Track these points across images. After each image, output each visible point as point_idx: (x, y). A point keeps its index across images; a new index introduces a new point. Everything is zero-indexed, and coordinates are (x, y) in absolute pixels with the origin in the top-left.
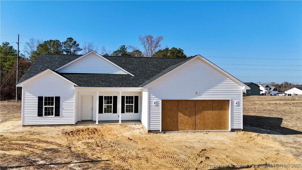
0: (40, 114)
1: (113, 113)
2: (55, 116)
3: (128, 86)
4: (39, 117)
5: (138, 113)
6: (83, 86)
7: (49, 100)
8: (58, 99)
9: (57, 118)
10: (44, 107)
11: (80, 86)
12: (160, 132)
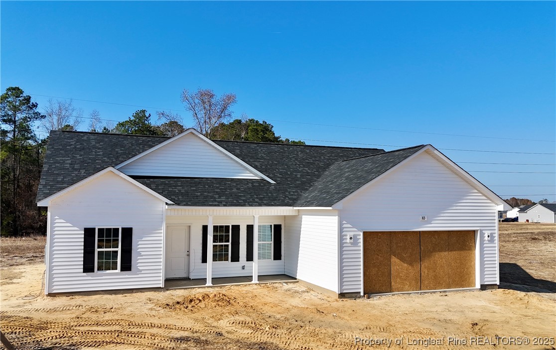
0: (88, 267)
1: (231, 261)
2: (121, 271)
3: (273, 203)
4: (85, 274)
5: (281, 259)
6: (185, 205)
7: (108, 235)
8: (128, 233)
9: (126, 274)
10: (97, 250)
11: (179, 204)
12: (360, 297)
